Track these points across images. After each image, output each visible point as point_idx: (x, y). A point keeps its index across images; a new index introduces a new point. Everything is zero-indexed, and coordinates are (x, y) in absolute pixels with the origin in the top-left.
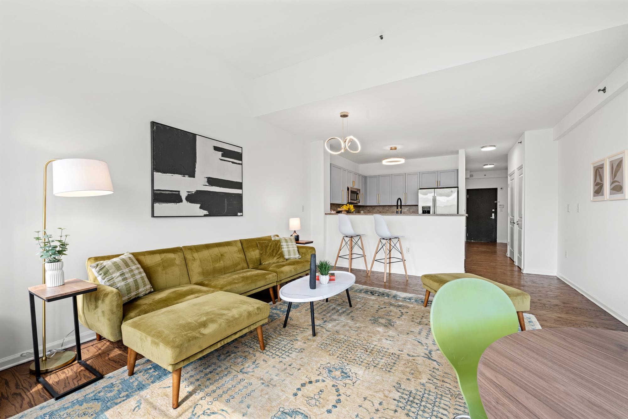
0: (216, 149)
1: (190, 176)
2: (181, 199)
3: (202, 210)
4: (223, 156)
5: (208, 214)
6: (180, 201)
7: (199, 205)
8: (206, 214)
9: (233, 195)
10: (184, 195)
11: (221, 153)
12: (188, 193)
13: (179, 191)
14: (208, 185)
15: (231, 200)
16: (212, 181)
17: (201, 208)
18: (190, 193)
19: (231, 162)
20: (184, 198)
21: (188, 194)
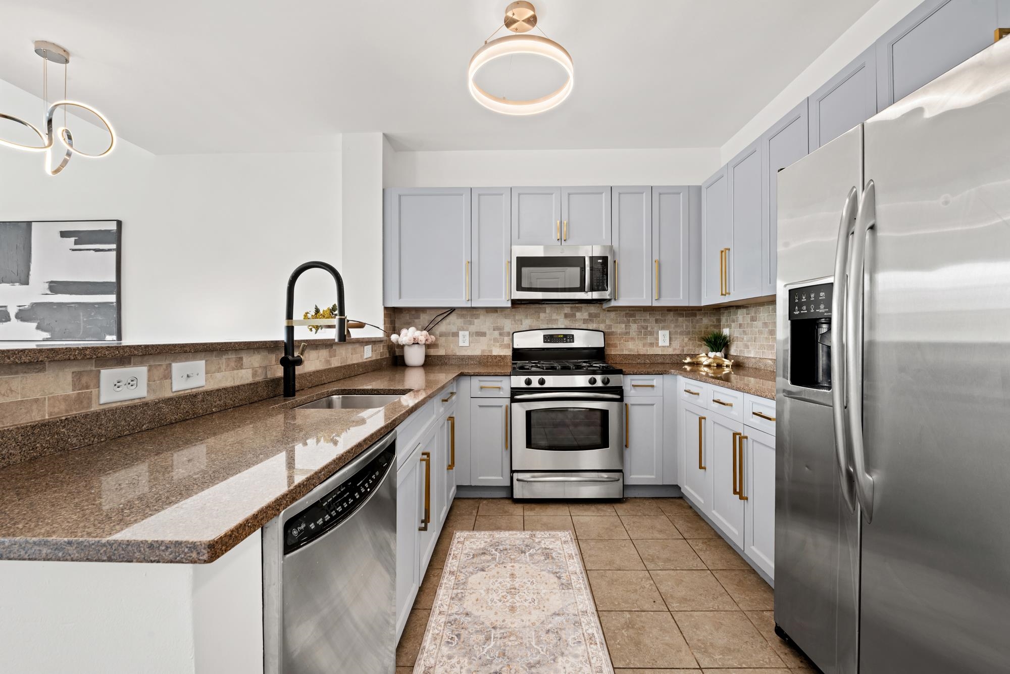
0: (64, 234)
1: (22, 284)
2: (9, 317)
3: (39, 332)
4: (76, 243)
5: (49, 338)
6: (7, 319)
7: (35, 325)
8: (47, 338)
9: (96, 306)
10: (13, 312)
11: (73, 239)
12: (19, 308)
13: (5, 307)
14: (49, 293)
15: (93, 314)
16: (55, 287)
17: (38, 328)
18: (21, 308)
19: (92, 251)
20: (12, 315)
21: (20, 310)
